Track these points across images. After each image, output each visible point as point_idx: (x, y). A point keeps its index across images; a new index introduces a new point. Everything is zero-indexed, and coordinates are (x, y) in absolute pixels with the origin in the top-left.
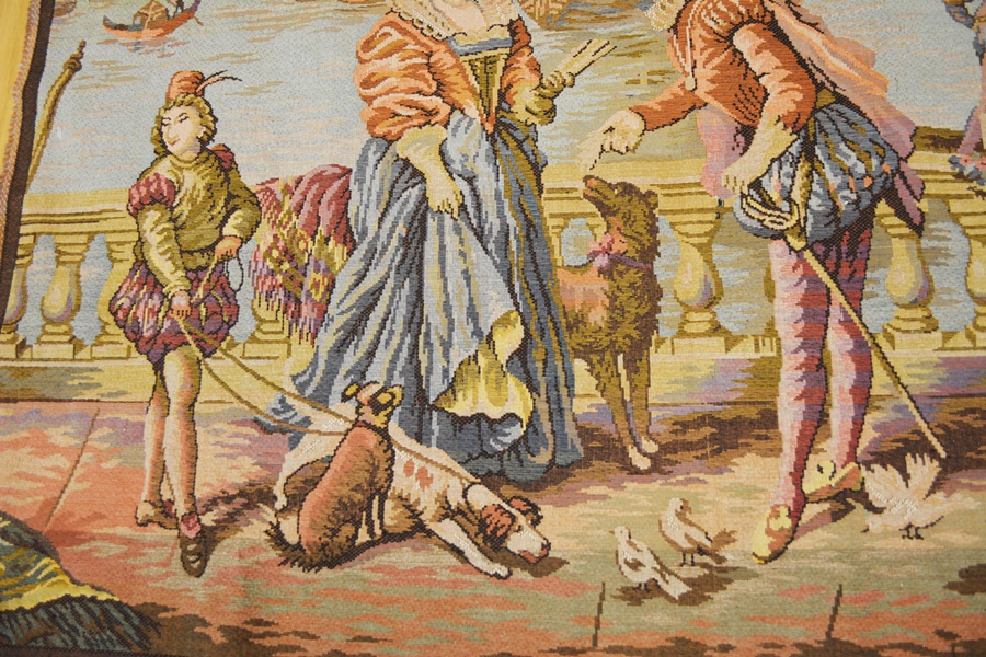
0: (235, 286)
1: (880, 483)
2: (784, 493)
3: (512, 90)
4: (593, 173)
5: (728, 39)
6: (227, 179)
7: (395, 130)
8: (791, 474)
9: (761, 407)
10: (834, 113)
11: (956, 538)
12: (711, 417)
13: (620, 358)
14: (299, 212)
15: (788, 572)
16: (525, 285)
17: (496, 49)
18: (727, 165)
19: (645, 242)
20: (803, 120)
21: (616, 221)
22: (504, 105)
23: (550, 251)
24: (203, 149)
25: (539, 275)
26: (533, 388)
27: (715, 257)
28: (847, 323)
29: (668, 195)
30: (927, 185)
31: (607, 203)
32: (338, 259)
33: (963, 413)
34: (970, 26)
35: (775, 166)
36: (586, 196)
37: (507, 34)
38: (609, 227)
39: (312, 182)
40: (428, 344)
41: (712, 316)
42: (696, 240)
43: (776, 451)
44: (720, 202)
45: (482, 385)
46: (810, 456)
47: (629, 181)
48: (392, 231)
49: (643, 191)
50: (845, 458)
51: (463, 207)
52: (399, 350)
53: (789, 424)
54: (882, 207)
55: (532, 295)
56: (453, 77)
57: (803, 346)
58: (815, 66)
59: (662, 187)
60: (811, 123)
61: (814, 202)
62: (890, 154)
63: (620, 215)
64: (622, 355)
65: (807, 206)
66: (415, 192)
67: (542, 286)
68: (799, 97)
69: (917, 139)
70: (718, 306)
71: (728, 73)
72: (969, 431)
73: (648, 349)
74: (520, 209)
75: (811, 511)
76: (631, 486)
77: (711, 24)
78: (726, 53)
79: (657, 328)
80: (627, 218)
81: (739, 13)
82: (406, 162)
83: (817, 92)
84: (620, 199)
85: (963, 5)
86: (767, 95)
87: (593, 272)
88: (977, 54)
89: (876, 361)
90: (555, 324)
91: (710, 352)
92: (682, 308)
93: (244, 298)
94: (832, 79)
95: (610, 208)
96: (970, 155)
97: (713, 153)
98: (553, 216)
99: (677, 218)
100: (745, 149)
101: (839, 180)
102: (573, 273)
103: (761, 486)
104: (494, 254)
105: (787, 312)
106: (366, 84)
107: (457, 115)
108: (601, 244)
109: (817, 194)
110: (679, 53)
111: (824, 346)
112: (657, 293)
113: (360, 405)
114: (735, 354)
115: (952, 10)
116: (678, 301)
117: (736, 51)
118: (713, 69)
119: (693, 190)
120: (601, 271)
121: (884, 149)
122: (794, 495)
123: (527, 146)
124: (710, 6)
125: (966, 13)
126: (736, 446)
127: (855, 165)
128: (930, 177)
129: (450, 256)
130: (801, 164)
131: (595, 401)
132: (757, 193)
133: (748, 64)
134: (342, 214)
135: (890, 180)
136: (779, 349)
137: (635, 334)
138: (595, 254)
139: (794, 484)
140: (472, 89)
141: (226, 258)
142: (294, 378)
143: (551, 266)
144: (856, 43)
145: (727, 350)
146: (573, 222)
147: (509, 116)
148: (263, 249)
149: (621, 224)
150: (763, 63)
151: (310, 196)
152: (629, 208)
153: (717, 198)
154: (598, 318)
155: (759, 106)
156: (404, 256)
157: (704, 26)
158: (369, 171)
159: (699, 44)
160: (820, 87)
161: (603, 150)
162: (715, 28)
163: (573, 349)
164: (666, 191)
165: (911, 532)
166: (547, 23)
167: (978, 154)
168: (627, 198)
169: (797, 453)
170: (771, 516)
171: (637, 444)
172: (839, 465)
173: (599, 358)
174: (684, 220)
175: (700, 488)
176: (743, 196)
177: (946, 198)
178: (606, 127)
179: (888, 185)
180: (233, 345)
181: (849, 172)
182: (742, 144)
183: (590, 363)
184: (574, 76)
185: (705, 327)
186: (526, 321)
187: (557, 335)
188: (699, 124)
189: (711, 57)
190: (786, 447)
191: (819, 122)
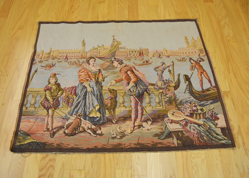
0: (60, 101)
1: (144, 124)
2: (132, 125)
3: (99, 77)
5: (126, 72)
6: (59, 87)
7: (83, 82)
8: (133, 123)
9: (130, 115)
10: (140, 81)
11: (154, 130)
12: (123, 117)
13: (112, 110)
14: (69, 92)
15: (133, 135)
16: (100, 101)
18: (126, 87)
19: (115, 96)
20: (136, 82)
22: (98, 79)
23: (103, 97)
24: (56, 83)
26: (100, 113)
27: (124, 98)
28: (140, 106)
29: (119, 90)
31: (111, 91)
32: (75, 98)
33: (155, 116)
34: (157, 71)
35: (132, 87)
36: (108, 90)
37: (98, 71)
38: (111, 94)
39: (71, 88)
40: (87, 108)
41: (124, 105)
42: (122, 96)
43: (132, 121)
45: (94, 113)
48: (82, 94)
50: (140, 121)
51: (92, 91)
52: (83, 109)
53: (133, 117)
54: (145, 92)
56: (91, 76)
57: (135, 108)
58: (137, 76)
61: (137, 92)
65: (136, 92)
66: (85, 89)
67: (102, 101)
68: (135, 79)
70: (124, 103)
72: (155, 118)
73: (115, 108)
74: (99, 92)
75: (136, 127)
76: (113, 125)
78: (126, 74)
80: (113, 93)
81: (128, 69)
82: (84, 86)
88: (157, 75)
89: (144, 110)
90: (104, 106)
91: (123, 109)
93: (61, 102)
96: (156, 86)
97: (124, 86)
99: (120, 93)
100: (128, 85)
101: (140, 89)
102: (106, 99)
103: (129, 125)
104: (96, 97)
105: (133, 104)
106: (79, 76)
107: (91, 80)
110: (120, 74)
111: (137, 108)
112: (117, 102)
113: (77, 116)
114: (126, 109)
115: (155, 70)
116: (119, 103)
117: (128, 74)
118: (125, 76)
120: (110, 99)
121: (145, 86)
122: (134, 126)
123: (101, 84)
124: (125, 68)
126: (126, 120)
127: (142, 87)
128: (151, 89)
129: (90, 97)
130: (135, 87)
132: (130, 90)
134: (75, 92)
136: (132, 108)
138: (109, 97)
140: (94, 77)
141: (58, 97)
142: (68, 112)
143: (103, 99)
144: (143, 73)
146: (106, 93)
147: (98, 81)
148: (64, 96)
150: (131, 75)
151: (71, 90)
153: (125, 91)
154: (109, 105)
155: (130, 80)
156: (84, 97)
157: (124, 70)
158: (79, 87)
159: (123, 73)
160: (138, 78)
161: (110, 85)
163: (106, 109)
165: (148, 130)
166: (104, 69)
168: (113, 91)
170: (131, 128)
171: (114, 120)
175: (122, 125)
176: (128, 91)
177: (153, 91)
178: (111, 82)
179: (146, 90)
180: (59, 108)
183: (108, 110)
184: (107, 76)
186: (100, 105)
188: (123, 82)
189: (124, 74)
190: (133, 120)
191: (138, 82)
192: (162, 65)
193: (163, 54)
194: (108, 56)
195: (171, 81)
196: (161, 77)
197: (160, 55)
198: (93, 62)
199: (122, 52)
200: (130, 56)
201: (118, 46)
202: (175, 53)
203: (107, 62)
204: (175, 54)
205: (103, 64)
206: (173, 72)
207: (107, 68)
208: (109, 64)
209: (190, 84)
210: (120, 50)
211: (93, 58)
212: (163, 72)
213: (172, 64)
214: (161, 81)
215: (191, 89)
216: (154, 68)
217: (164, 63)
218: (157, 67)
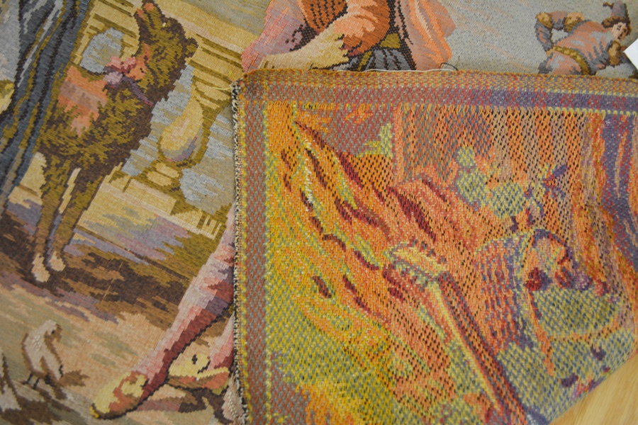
2: (150, 364)
8: (166, 350)
9: (175, 278)
10: (392, 58)
12: (126, 264)
13: (76, 171)
16: (35, 65)
18: (274, 52)
19: (161, 81)
20: (361, 50)
21: (149, 50)
23: (75, 45)
25: (53, 62)
27: (214, 126)
29: (208, 52)
31: (151, 30)
34: (546, 49)
36: (136, 15)
38: (139, 52)
41: (178, 175)
42: (207, 103)
43: (165, 325)
46: (193, 344)
47: (180, 21)
49: (187, 36)
50: (222, 361)
53: (190, 306)
55: (36, 77)
58: (400, 11)
59: (207, 41)
60: (367, 56)
63: (154, 47)
64: (79, 170)
67: (50, 73)
68: (370, 28)
70: (188, 170)
73: (104, 176)
75: (166, 392)
76: (19, 290)
79: (124, 162)
80: (159, 53)
83: (388, 33)
84: (163, 33)
85: (550, 29)
86: (344, 12)
87: (100, 84)
90: (40, 112)
91: (157, 206)
92: (157, 155)
94: (408, 29)
95: (150, 36)
97: (267, 35)
98: (97, 17)
99: (203, 75)
100: (297, 47)
102: (83, 76)
103: (134, 348)
104: (25, 24)
108: (122, 63)
112: (144, 130)
114: (178, 220)
115: (540, 28)
116: (159, 148)
119: (231, 58)
120: (108, 87)
122: (158, 371)
125: (549, 37)
126: (132, 302)
131: (33, 199)
136: (220, 235)
137: (102, 157)
138: (112, 70)
139: (164, 360)
143: (68, 60)
144: (445, 11)
145: (173, 213)
146: (111, 31)
149: (150, 54)
152: (166, 44)
154: (80, 127)
155: (331, 17)
160: (393, 29)
163: (42, 143)
164: (207, 47)
168: (170, 35)
169: (182, 334)
170: (127, 380)
171: (46, 256)
172: (213, 363)
173: (59, 162)
174: (207, 80)
175: (79, 323)
182: (297, 42)
183: (48, 162)
185: (165, 182)
186: (17, 97)
187: (35, 123)
188: (271, 6)
190: (176, 324)
191: (375, 58)
192: (608, 24)
212: (585, 73)
216: (540, 18)
217: (622, 16)
218: (562, 19)
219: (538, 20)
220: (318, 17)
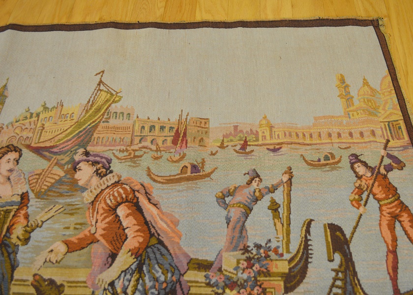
3: (14, 227)
4: (39, 272)
10: (156, 249)
17: (12, 206)
18: (101, 272)
20: (140, 252)
22: (8, 234)
29: (70, 286)
30: (191, 289)
31: (41, 288)
34: (226, 209)
35: (123, 275)
36: (32, 284)
37: (19, 199)
44: (93, 292)
47: (53, 278)
49: (58, 283)
58: (152, 225)
59: (68, 282)
60: (144, 254)
62: (176, 272)
68: (141, 240)
69: (190, 265)
71: (111, 226)
77: (109, 202)
78: (112, 216)
81: (122, 197)
83: (150, 238)
84: (47, 287)
85: (224, 199)
86: (127, 238)
88: (227, 222)
94: (159, 232)
96: (215, 274)
97: (95, 266)
98: (14, 293)
100: (111, 265)
101: (151, 284)
109: (139, 291)
110: (91, 215)
115: (219, 201)
117: (117, 216)
118: (106, 223)
119: (82, 285)
121: (174, 269)
123: (12, 256)
124: (111, 193)
125: (225, 203)
127: (160, 276)
128: (194, 284)
130: (135, 274)
132: (112, 288)
133: (121, 222)
135: (175, 285)
144: (172, 215)
147: (8, 240)
150: (129, 222)
153: (92, 290)
155: (121, 244)
157: (106, 202)
159: (101, 211)
160: (152, 235)
161: (46, 261)
162: (110, 204)
164: (69, 284)
166: (39, 195)
167: (219, 273)
168: (51, 287)
176: (105, 289)
178: (49, 249)
179: (173, 288)
181: (156, 280)
182: (110, 263)
184: (43, 222)
188: (92, 251)
189: (105, 218)
191: (148, 253)
192: (249, 183)
193: (257, 140)
194: (67, 141)
195: (276, 251)
196: (237, 235)
197: (246, 141)
198: (11, 165)
199: (116, 129)
200: (140, 145)
201: (110, 106)
202: (301, 135)
203: (57, 164)
204: (301, 141)
205: (39, 175)
206: (285, 214)
207: (49, 189)
208: (62, 174)
209: (347, 268)
210: (113, 122)
211: (16, 149)
212: (248, 210)
213: (285, 178)
214: (235, 249)
215: (349, 288)
216: (217, 196)
217: (255, 175)
218: (228, 191)
219: (217, 197)
220: (115, 246)
